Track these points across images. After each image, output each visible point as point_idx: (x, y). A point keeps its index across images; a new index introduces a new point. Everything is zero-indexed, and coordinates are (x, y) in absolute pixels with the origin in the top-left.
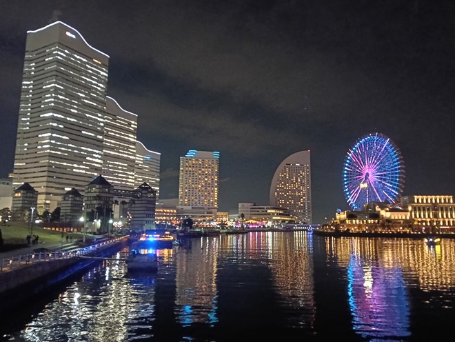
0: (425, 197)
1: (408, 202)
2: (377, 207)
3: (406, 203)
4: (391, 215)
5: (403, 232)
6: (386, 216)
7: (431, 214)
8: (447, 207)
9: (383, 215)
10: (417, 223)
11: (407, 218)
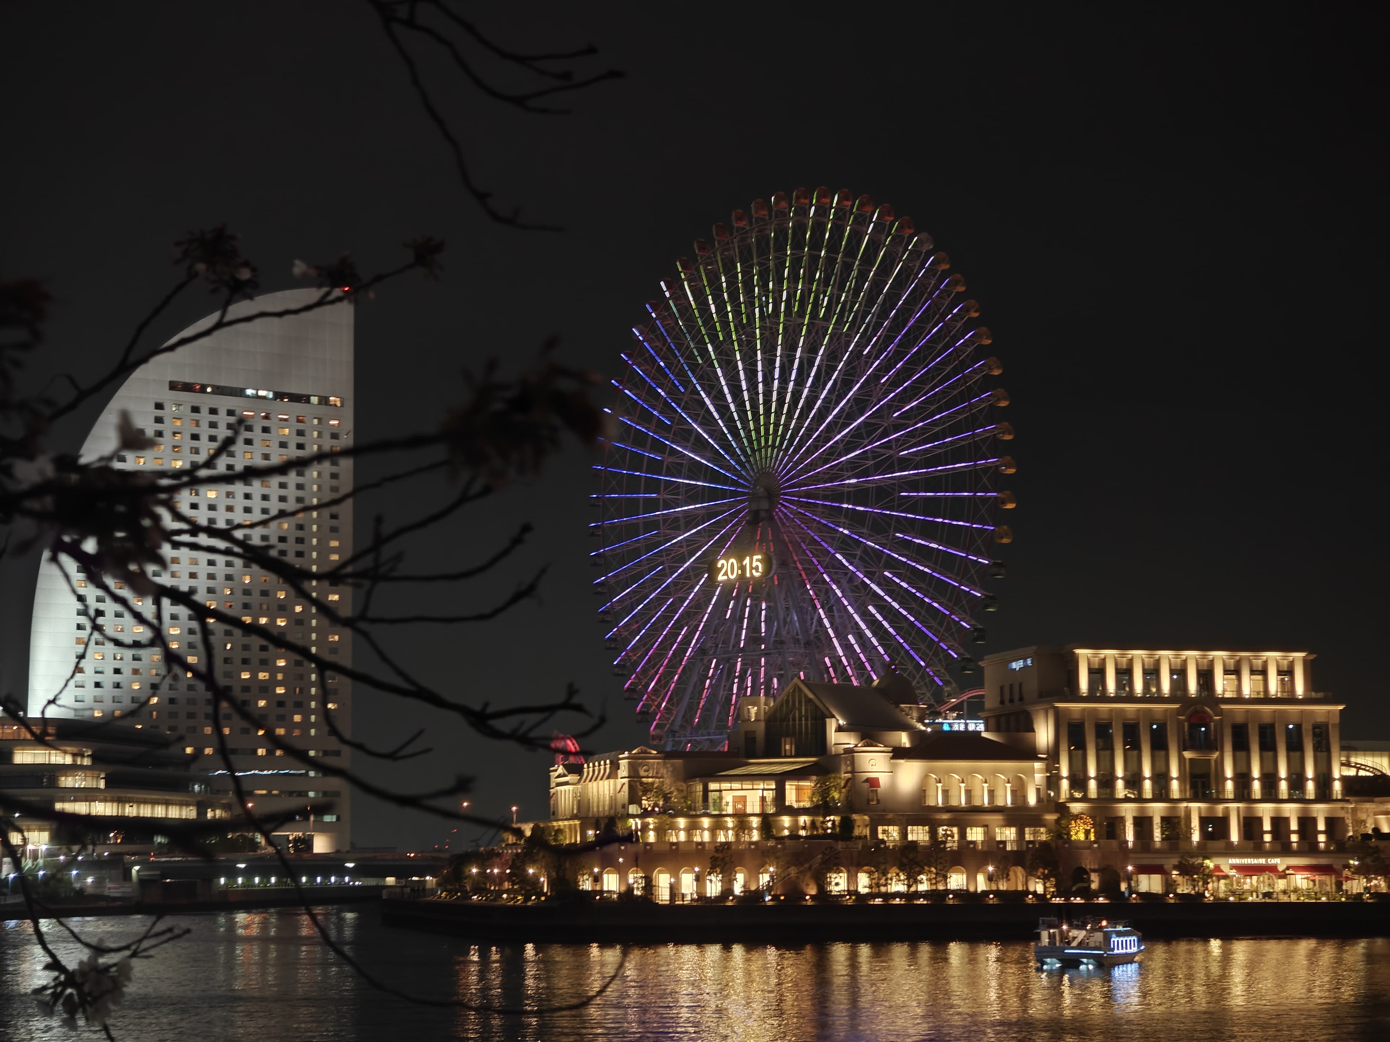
0: (1139, 656)
1: (1032, 686)
2: (832, 725)
3: (1021, 699)
4: (925, 777)
5: (997, 893)
6: (893, 785)
7: (1174, 773)
8: (1272, 726)
9: (873, 783)
10: (1087, 833)
11: (1025, 797)
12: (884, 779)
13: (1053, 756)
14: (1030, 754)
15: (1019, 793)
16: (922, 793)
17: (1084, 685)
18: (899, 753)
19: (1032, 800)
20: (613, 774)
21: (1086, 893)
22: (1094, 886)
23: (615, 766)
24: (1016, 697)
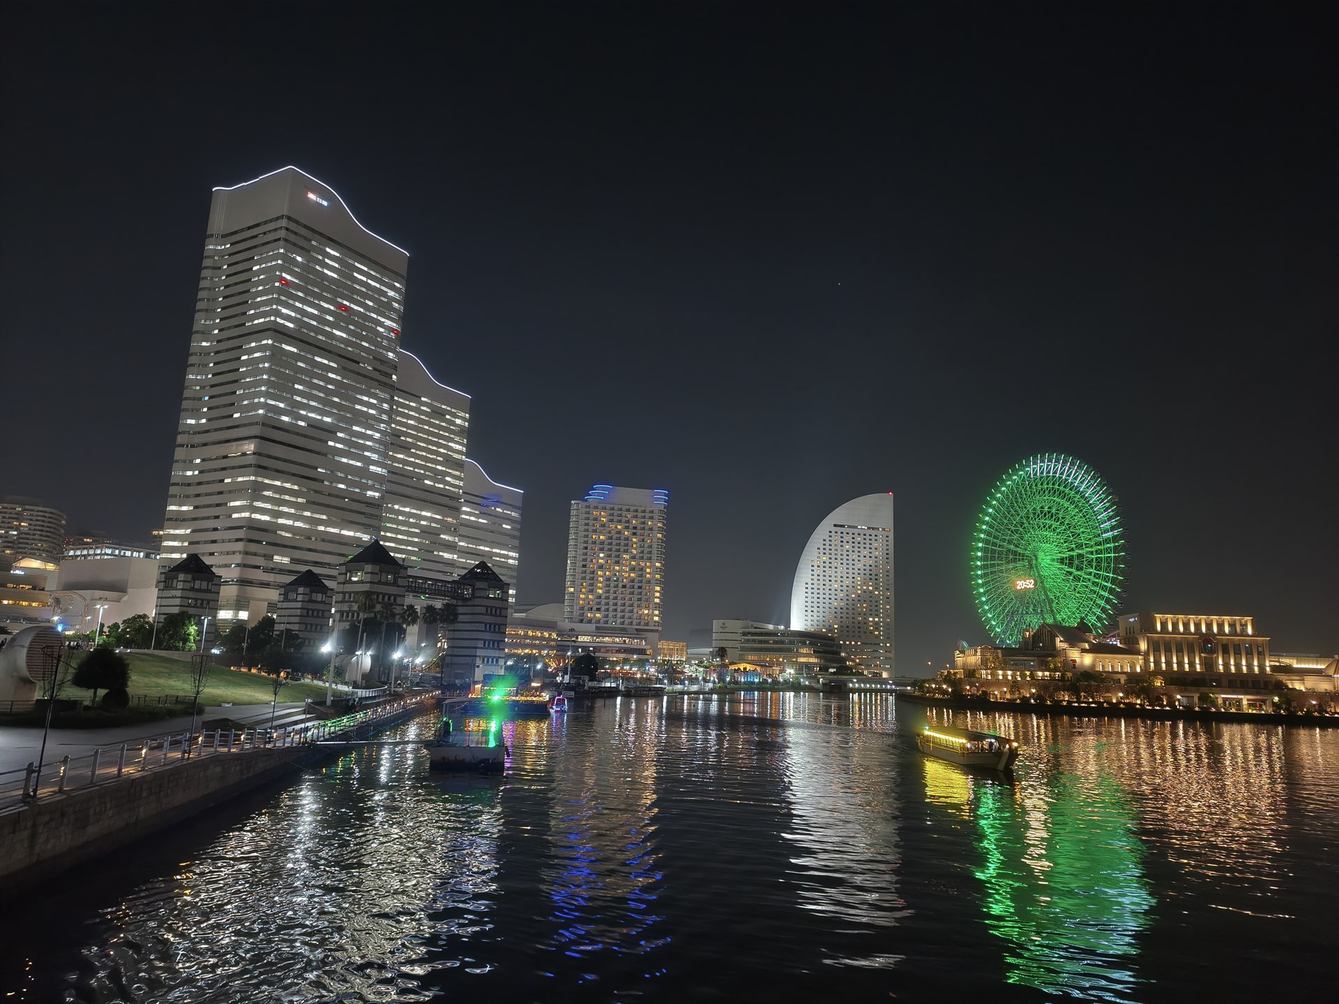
0: (1181, 617)
1: (1138, 627)
2: (1058, 640)
3: (1134, 632)
4: (1094, 660)
5: (1124, 704)
6: (1082, 662)
7: (1197, 661)
8: (1239, 645)
9: (1074, 661)
10: (1161, 683)
11: (1135, 668)
12: (1078, 660)
13: (1146, 654)
14: (1138, 652)
15: (1133, 667)
16: (1093, 666)
17: (1159, 628)
18: (1084, 651)
19: (1138, 670)
20: (975, 655)
21: (1162, 706)
22: (1165, 703)
23: (976, 651)
24: (1132, 633)
